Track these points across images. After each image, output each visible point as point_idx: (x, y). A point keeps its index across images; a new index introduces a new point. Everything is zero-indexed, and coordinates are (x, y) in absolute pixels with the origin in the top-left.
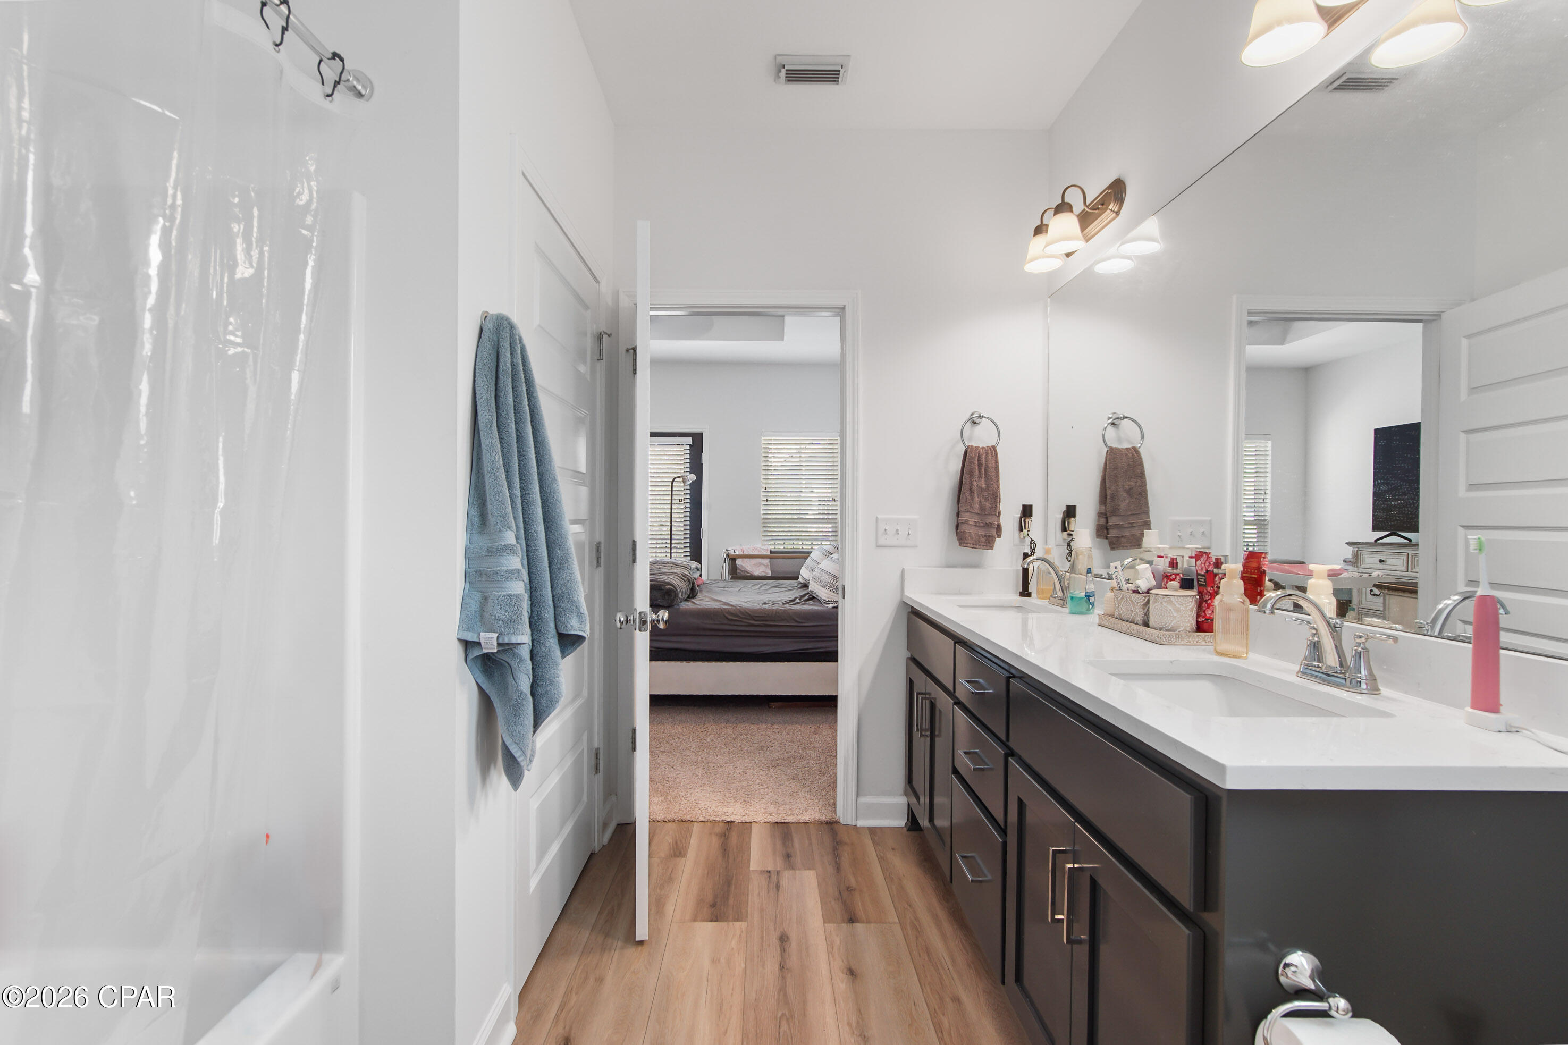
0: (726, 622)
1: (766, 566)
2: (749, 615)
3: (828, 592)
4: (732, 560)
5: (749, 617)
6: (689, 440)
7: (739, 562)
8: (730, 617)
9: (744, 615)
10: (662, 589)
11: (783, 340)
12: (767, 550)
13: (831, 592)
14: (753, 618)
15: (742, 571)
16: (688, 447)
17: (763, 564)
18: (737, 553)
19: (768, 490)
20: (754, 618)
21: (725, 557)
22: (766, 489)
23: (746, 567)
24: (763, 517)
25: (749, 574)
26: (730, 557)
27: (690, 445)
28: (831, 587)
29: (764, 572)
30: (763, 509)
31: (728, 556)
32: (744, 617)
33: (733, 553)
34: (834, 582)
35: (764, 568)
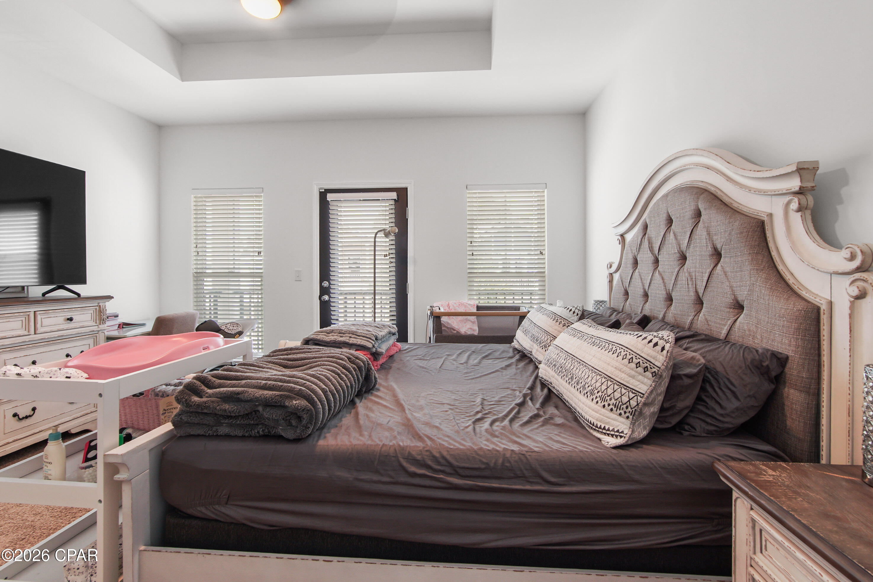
0: (404, 478)
1: (473, 323)
2: (450, 465)
3: (599, 407)
4: (437, 318)
5: (448, 470)
6: (394, 195)
7: (444, 319)
8: (413, 469)
9: (439, 463)
10: (285, 407)
11: (490, 69)
12: (474, 305)
13: (603, 410)
14: (456, 471)
15: (448, 328)
16: (393, 202)
17: (469, 320)
18: (442, 310)
19: (474, 244)
20: (458, 470)
21: (429, 314)
22: (471, 243)
23: (452, 324)
24: (468, 271)
25: (455, 332)
26: (434, 315)
27: (395, 200)
28: (603, 399)
29: (471, 329)
30: (469, 263)
31: (432, 313)
32: (439, 467)
33: (438, 310)
34: (610, 391)
35: (471, 324)
